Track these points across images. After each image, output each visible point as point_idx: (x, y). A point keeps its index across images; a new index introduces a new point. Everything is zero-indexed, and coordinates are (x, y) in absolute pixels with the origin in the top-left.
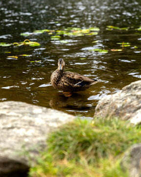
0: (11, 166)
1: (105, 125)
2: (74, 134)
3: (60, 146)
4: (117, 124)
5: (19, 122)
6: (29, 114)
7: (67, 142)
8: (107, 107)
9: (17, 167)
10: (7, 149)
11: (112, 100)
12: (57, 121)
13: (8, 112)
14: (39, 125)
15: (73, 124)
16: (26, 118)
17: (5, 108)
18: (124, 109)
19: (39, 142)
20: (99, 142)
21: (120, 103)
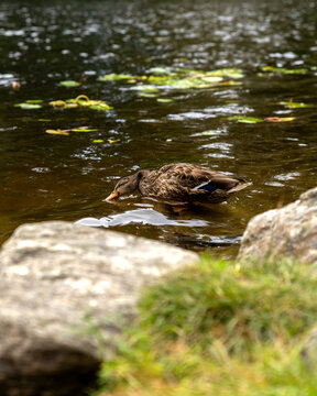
0: (60, 358)
1: (265, 273)
2: (197, 290)
3: (168, 316)
4: (290, 271)
5: (76, 265)
6: (98, 249)
7: (181, 307)
8: (267, 236)
9: (74, 360)
10: (53, 321)
11: (278, 221)
12: (158, 263)
13: (53, 245)
14: (120, 271)
15: (193, 270)
16: (92, 256)
17: (46, 236)
18: (304, 239)
19: (120, 307)
20: (252, 307)
21: (297, 226)
